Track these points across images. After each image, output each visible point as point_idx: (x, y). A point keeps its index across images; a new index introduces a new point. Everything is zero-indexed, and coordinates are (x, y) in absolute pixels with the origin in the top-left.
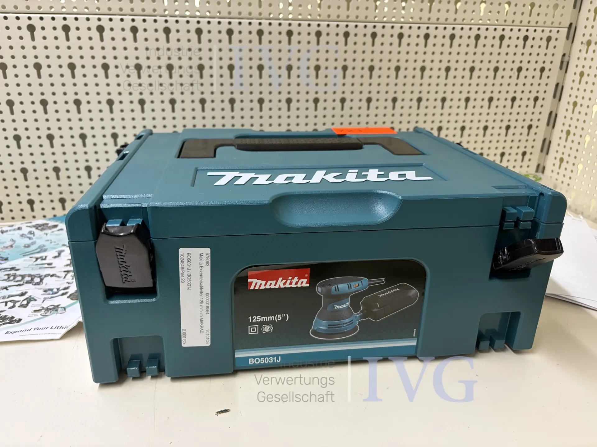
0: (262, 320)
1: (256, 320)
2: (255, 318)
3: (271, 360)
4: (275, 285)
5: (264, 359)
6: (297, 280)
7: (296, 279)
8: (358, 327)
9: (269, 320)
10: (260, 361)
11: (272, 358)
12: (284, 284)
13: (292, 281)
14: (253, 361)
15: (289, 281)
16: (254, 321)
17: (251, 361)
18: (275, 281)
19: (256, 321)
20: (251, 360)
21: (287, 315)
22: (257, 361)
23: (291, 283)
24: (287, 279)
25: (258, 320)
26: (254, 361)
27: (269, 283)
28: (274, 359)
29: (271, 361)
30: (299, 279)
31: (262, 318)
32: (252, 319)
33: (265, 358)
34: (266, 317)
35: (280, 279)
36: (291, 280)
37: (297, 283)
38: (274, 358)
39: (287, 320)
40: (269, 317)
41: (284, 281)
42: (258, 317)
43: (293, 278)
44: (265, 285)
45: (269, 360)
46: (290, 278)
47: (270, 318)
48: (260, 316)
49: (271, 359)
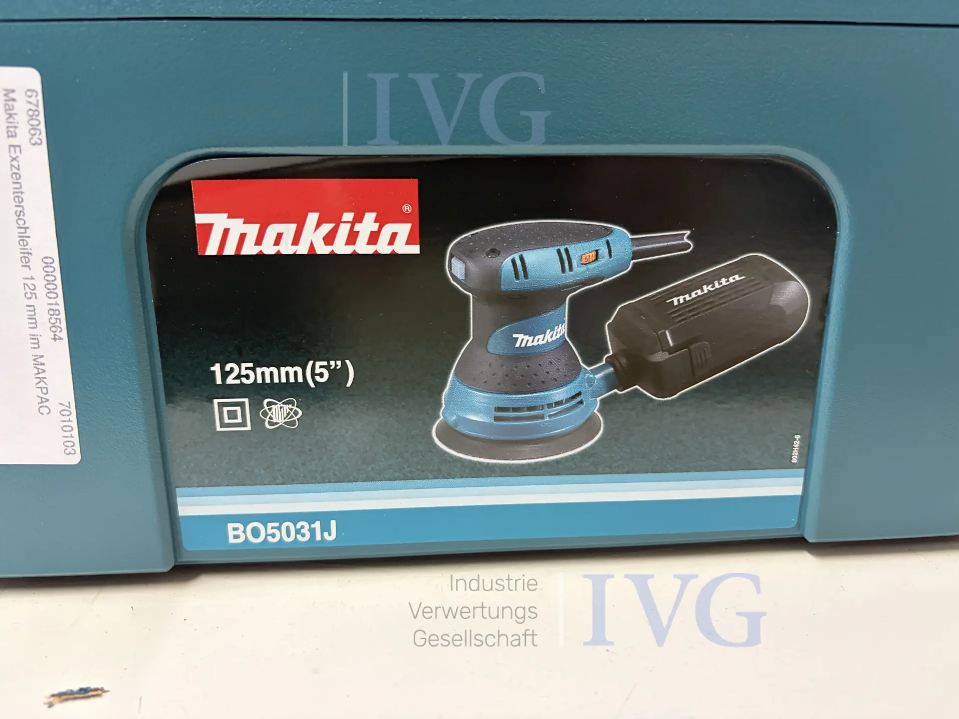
0: (260, 381)
1: (239, 377)
2: (232, 370)
3: (303, 531)
4: (296, 241)
5: (279, 528)
6: (375, 227)
7: (369, 222)
8: (601, 419)
9: (284, 380)
10: (267, 535)
11: (306, 524)
12: (329, 239)
13: (357, 227)
14: (240, 532)
15: (344, 231)
16: (230, 380)
17: (236, 533)
18: (293, 227)
19: (237, 382)
20: (235, 529)
21: (348, 362)
22: (256, 533)
23: (352, 238)
24: (338, 222)
25: (244, 380)
26: (244, 532)
27: (272, 230)
28: (314, 529)
29: (303, 535)
30: (382, 221)
31: (259, 370)
32: (225, 375)
33: (281, 525)
34: (274, 369)
35: (312, 218)
36: (353, 223)
37: (374, 238)
38: (313, 526)
39: (349, 385)
40: (283, 370)
41: (327, 228)
42: (244, 365)
43: (358, 219)
44: (259, 241)
45: (298, 532)
46: (348, 216)
47: (287, 373)
48: (251, 365)
49: (302, 527)
